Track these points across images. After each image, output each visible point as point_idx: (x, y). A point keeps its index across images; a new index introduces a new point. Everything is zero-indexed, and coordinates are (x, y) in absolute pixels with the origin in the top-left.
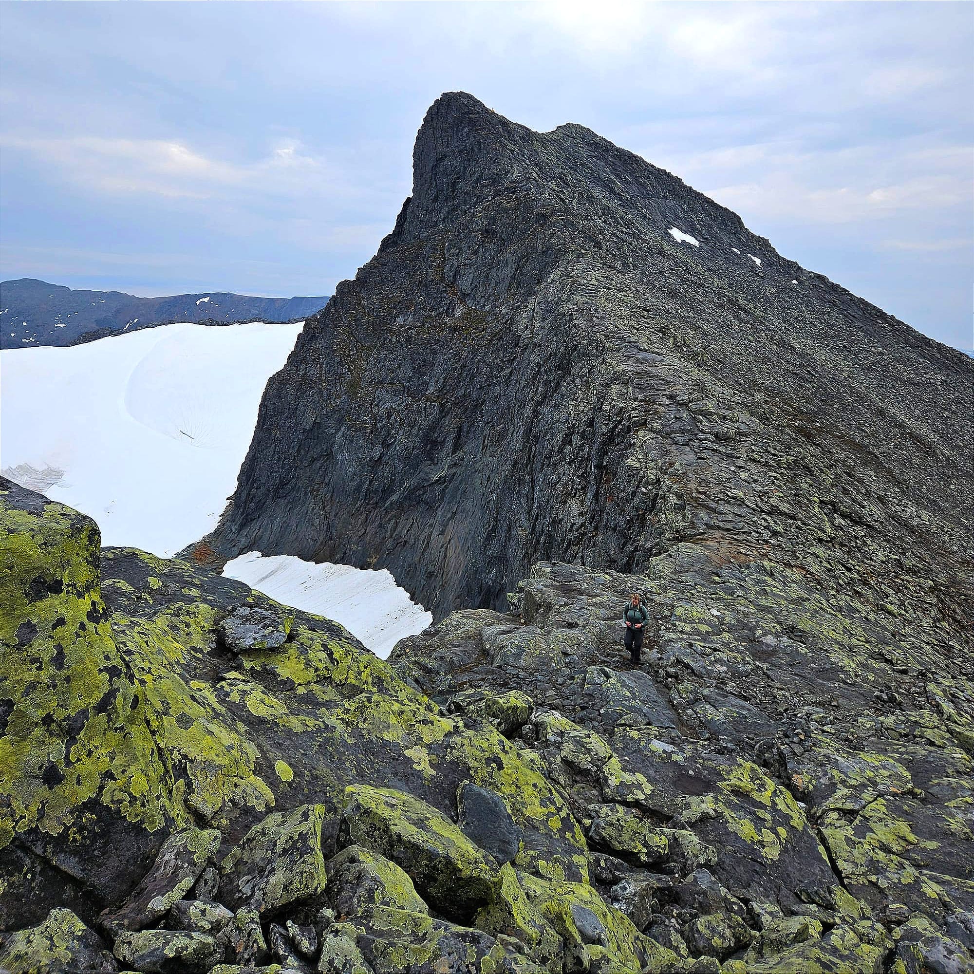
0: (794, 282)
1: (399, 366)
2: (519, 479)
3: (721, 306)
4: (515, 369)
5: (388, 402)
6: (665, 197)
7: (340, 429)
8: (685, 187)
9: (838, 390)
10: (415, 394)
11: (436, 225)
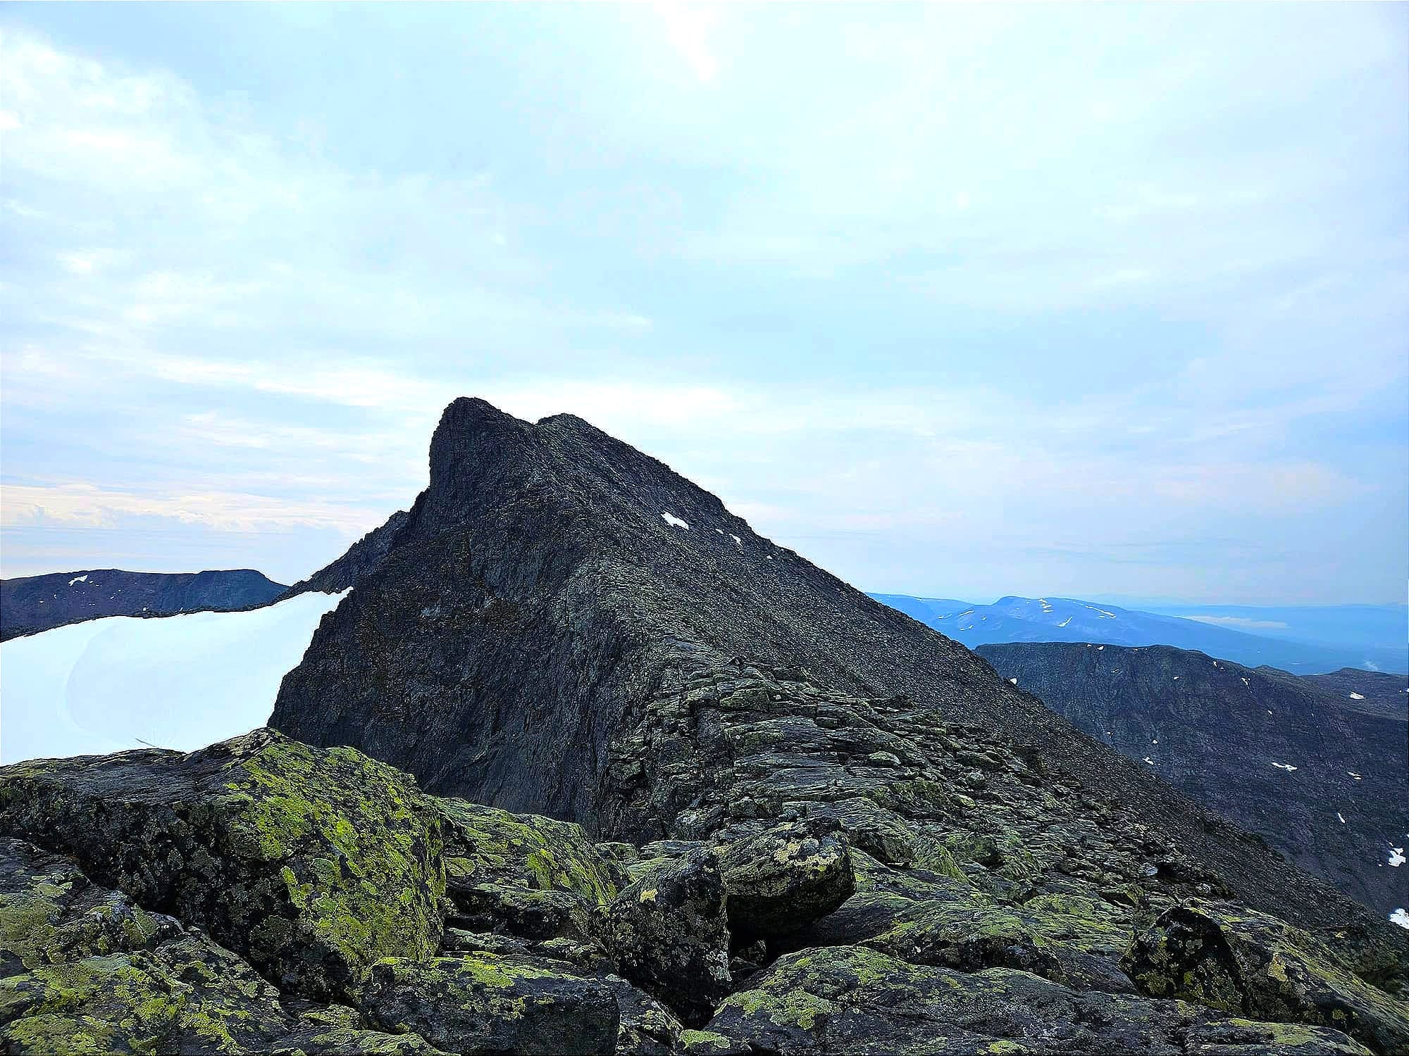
0: (769, 557)
1: (430, 657)
2: (582, 747)
3: (717, 589)
4: (553, 654)
5: (418, 692)
6: (656, 484)
7: (369, 720)
8: (673, 473)
9: (810, 655)
10: (449, 682)
11: (457, 521)
